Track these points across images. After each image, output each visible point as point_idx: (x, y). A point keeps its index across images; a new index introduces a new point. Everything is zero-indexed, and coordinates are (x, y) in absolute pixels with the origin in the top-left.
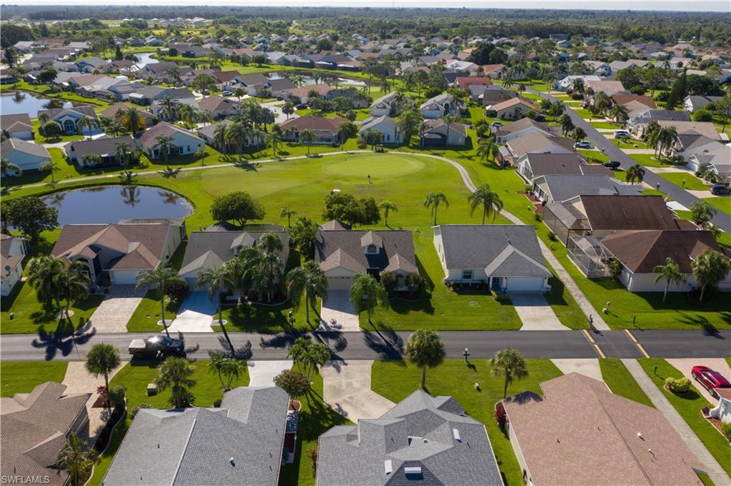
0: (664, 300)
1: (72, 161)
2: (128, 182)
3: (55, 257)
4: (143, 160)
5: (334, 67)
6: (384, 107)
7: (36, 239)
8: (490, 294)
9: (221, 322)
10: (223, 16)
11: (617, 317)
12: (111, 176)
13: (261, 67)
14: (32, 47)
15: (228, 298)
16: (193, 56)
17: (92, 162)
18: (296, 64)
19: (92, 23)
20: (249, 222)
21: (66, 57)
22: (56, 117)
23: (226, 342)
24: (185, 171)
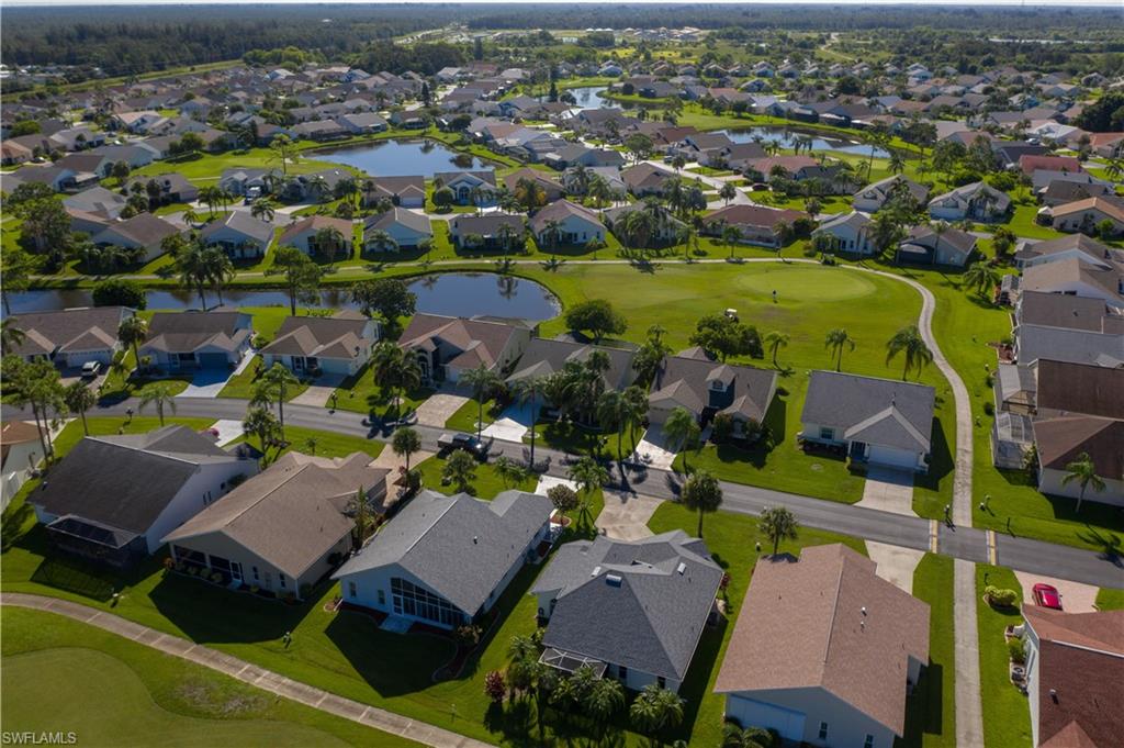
0: (1077, 510)
1: (453, 239)
2: (504, 271)
3: (399, 345)
4: (530, 245)
5: (847, 123)
6: (875, 198)
7: (393, 323)
8: (845, 461)
9: (533, 435)
10: (728, 25)
11: (993, 515)
12: (488, 261)
13: (740, 117)
14: (458, 76)
15: (550, 413)
16: (653, 96)
17: (473, 243)
18: (791, 115)
19: (541, 38)
20: (605, 336)
21: (492, 93)
22: (451, 183)
23: (529, 455)
24: (570, 265)
